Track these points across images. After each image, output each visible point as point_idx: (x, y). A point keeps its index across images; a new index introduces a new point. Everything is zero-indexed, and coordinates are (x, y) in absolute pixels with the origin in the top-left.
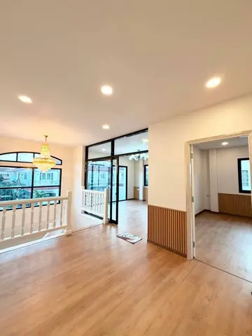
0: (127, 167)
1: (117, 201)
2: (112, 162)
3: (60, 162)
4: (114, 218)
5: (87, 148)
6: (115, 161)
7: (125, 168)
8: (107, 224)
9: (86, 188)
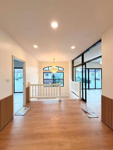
0: (101, 69)
1: (86, 89)
2: (82, 67)
3: (62, 69)
4: (84, 98)
5: (73, 61)
6: (84, 66)
7: (101, 70)
8: (80, 100)
9: (73, 81)
